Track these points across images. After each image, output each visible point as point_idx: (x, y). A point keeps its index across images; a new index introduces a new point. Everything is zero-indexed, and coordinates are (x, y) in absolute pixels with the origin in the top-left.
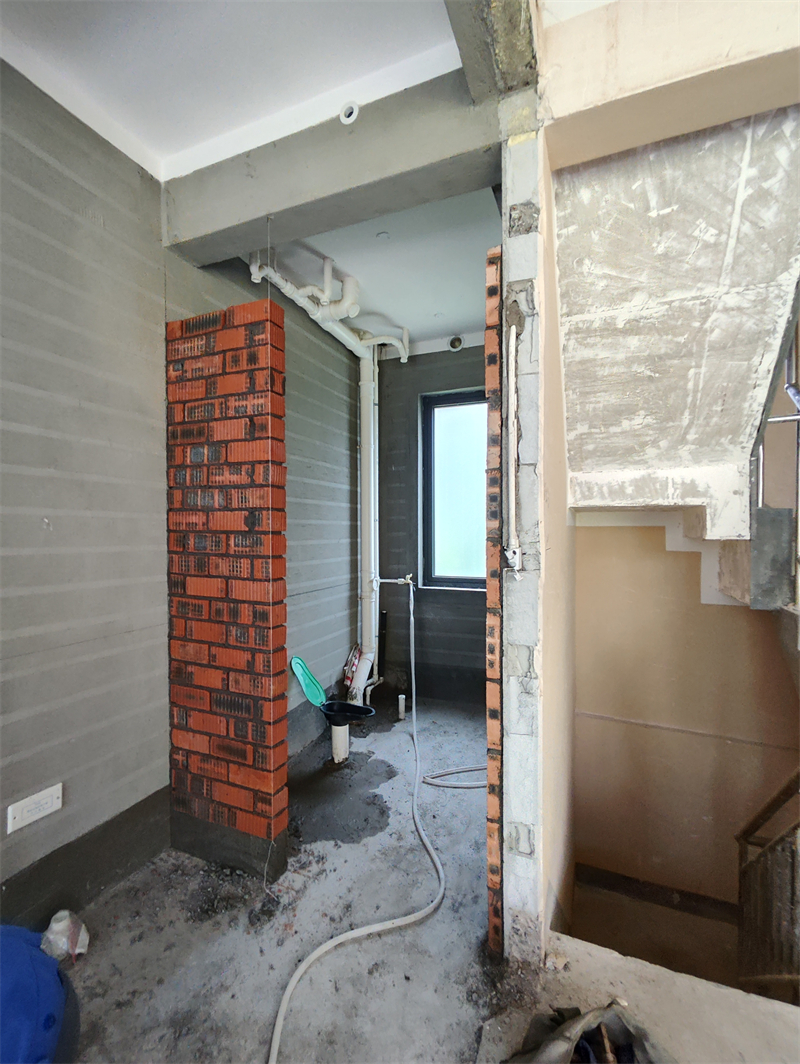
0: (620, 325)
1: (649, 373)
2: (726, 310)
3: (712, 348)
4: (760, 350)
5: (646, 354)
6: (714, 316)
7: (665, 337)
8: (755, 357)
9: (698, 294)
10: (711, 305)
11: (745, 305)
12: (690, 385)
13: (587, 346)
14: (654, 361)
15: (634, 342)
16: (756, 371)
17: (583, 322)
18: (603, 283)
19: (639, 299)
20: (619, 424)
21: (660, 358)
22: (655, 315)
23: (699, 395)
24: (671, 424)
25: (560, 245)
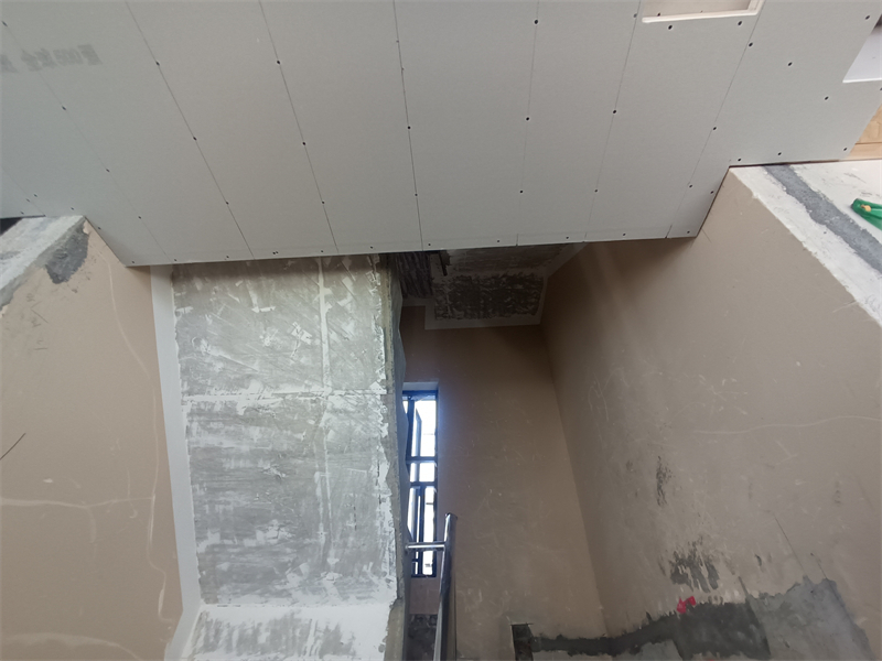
0: (241, 412)
1: (275, 472)
2: (335, 411)
3: (331, 451)
4: (374, 459)
5: (270, 448)
6: (326, 416)
7: (285, 432)
8: (373, 467)
9: (307, 391)
10: (321, 404)
11: (351, 409)
12: (319, 492)
13: (210, 431)
16: (377, 483)
18: (219, 366)
19: (255, 386)
20: (252, 536)
21: (284, 455)
23: (330, 505)
24: (307, 541)
25: (178, 322)
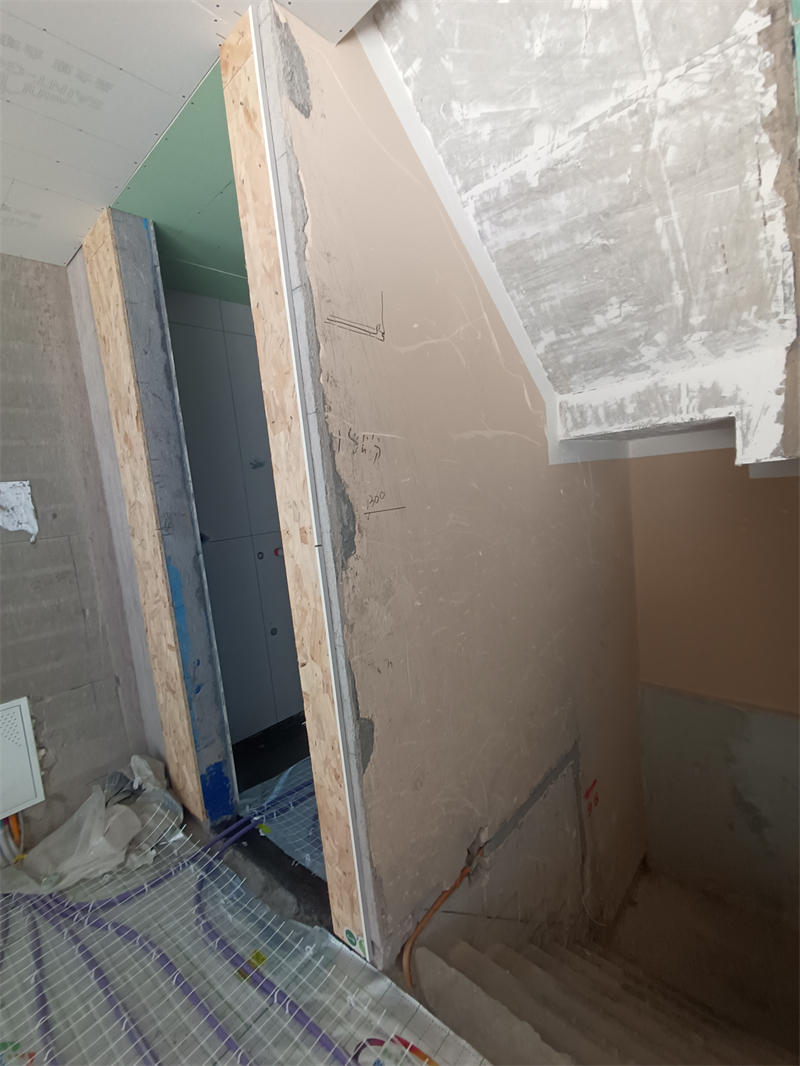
1: (600, 241)
2: (672, 111)
3: (674, 179)
4: (750, 161)
5: (585, 213)
6: (658, 126)
7: (600, 182)
8: (749, 174)
9: (620, 99)
10: (647, 110)
11: (700, 92)
12: (665, 244)
13: (506, 225)
14: (600, 220)
15: (560, 201)
16: (758, 197)
17: (487, 192)
18: (486, 129)
19: (542, 133)
20: (591, 322)
21: (606, 215)
22: (572, 153)
23: (684, 255)
24: (659, 308)
25: (414, 94)
